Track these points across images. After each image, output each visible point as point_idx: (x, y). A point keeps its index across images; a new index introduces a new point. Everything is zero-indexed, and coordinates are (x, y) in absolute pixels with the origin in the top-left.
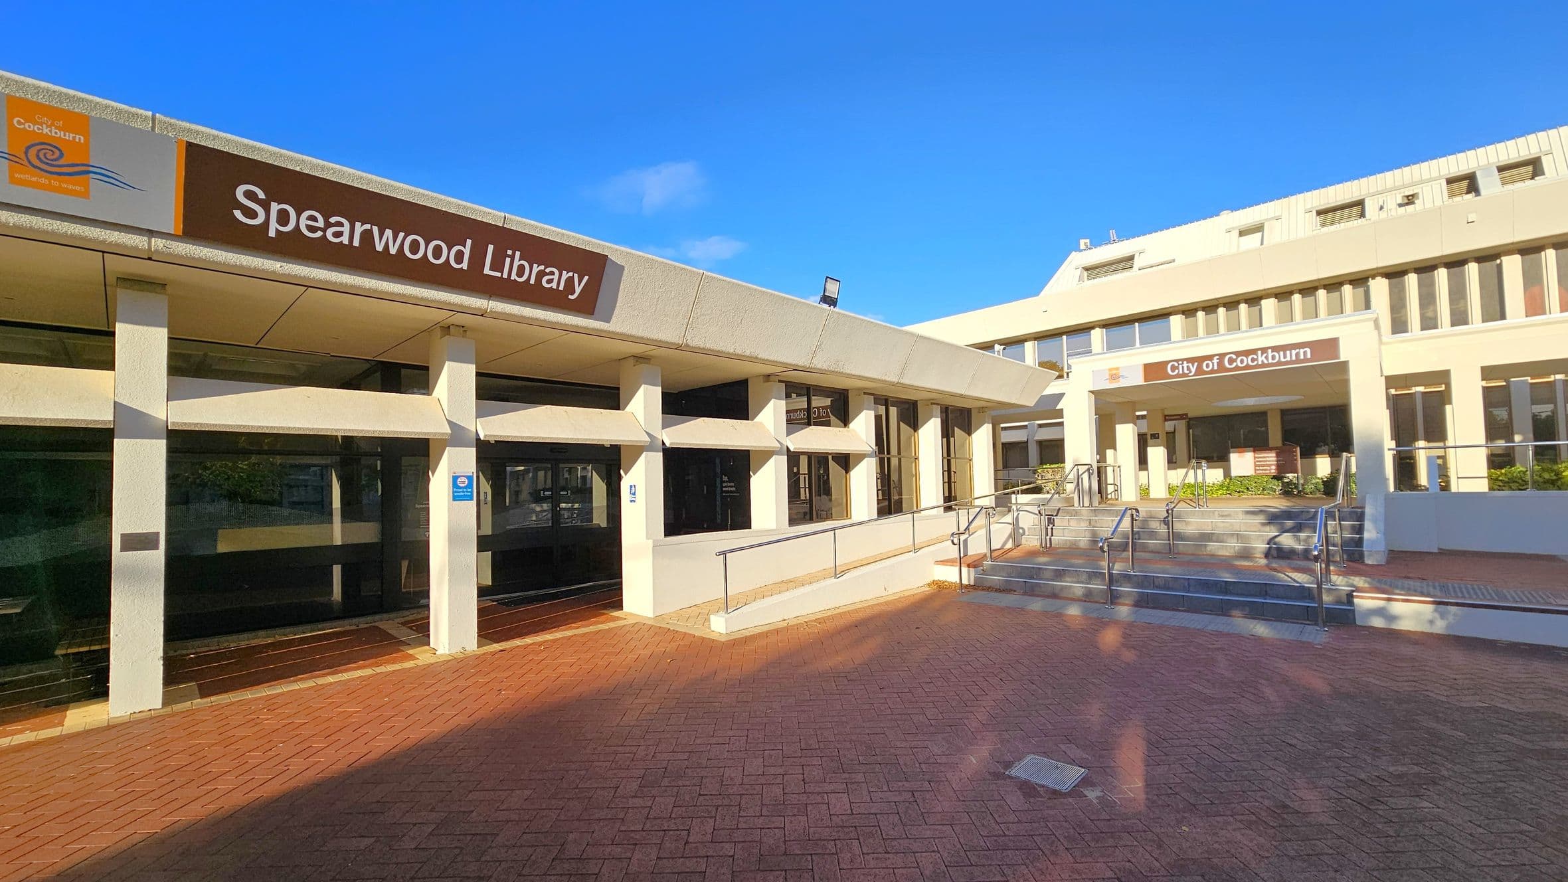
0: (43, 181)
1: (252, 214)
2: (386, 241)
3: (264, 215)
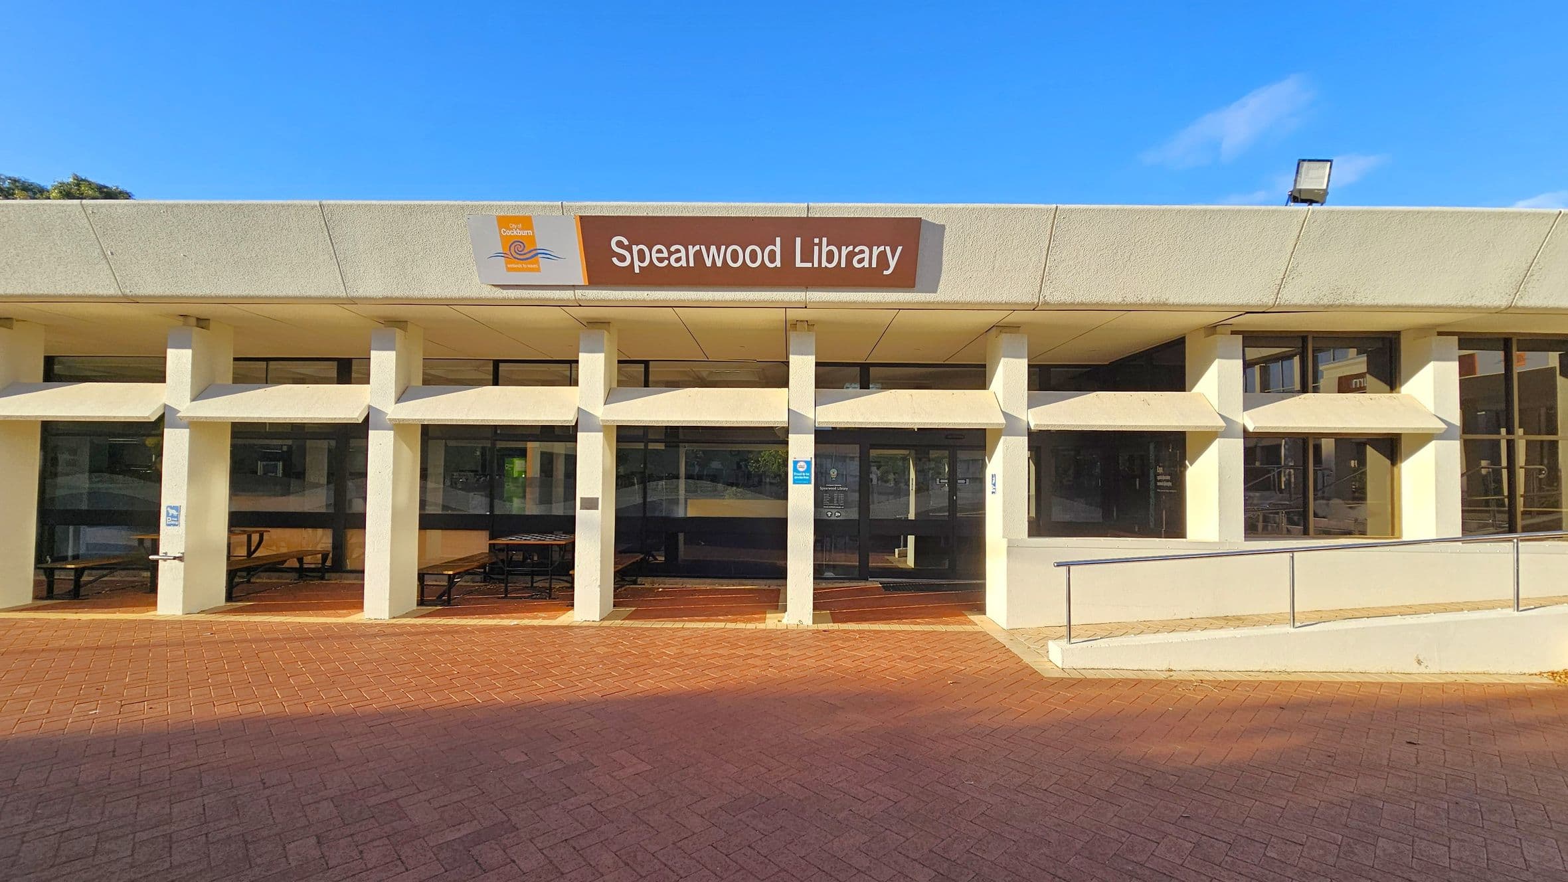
0: (520, 266)
1: (622, 258)
2: (714, 256)
3: (630, 257)
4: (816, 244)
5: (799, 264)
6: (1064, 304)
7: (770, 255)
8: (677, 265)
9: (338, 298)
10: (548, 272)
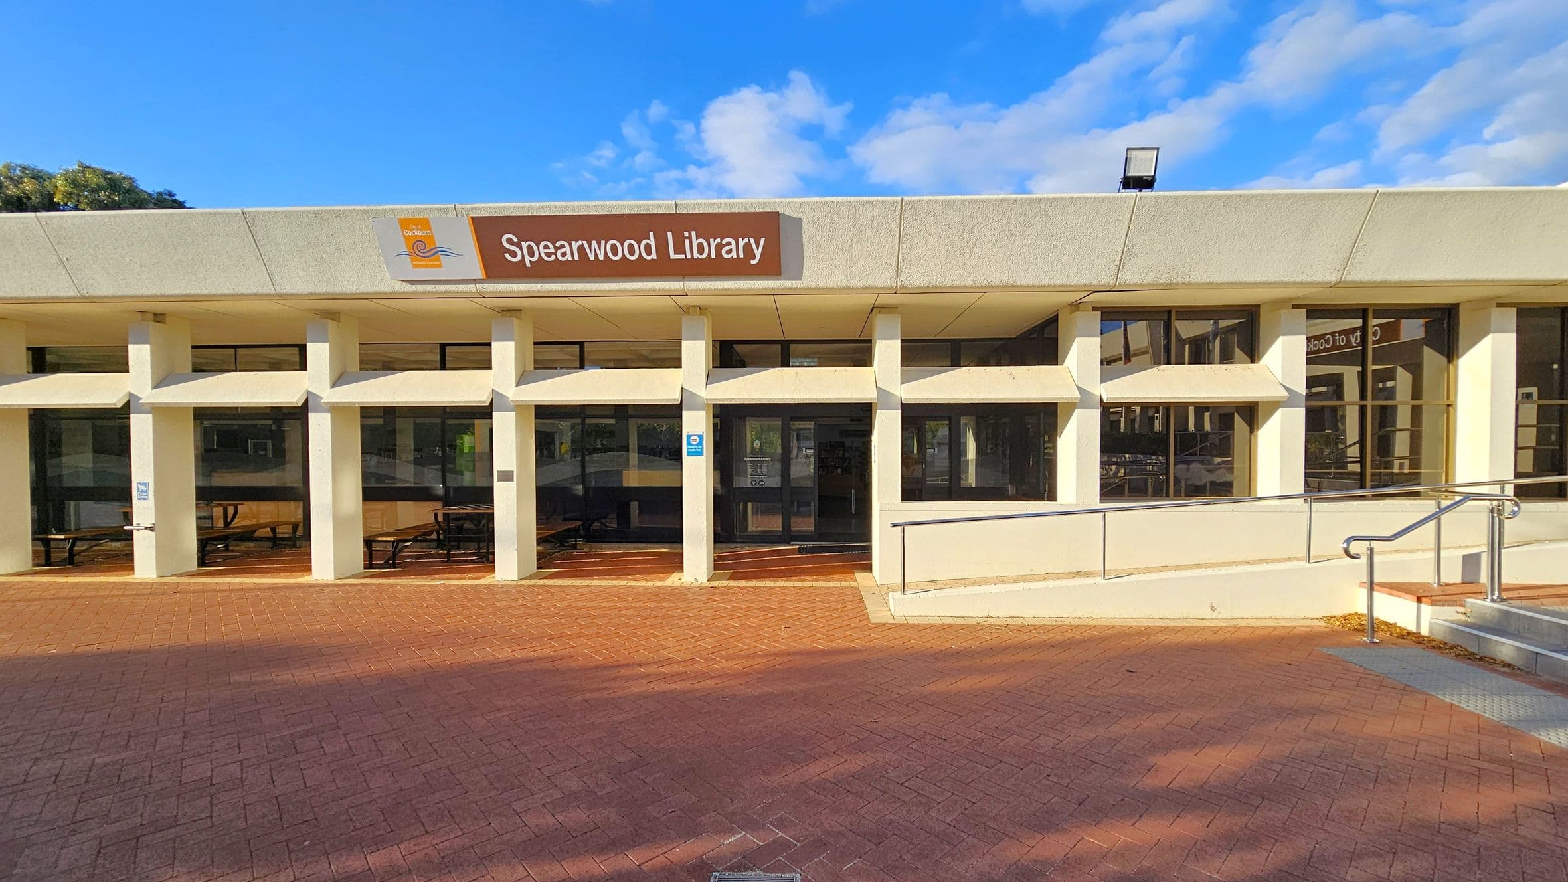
0: (423, 263)
2: (596, 251)
3: (522, 253)
4: (687, 238)
5: (673, 256)
6: (920, 287)
7: (645, 249)
8: (564, 259)
9: (269, 295)
10: (449, 268)
